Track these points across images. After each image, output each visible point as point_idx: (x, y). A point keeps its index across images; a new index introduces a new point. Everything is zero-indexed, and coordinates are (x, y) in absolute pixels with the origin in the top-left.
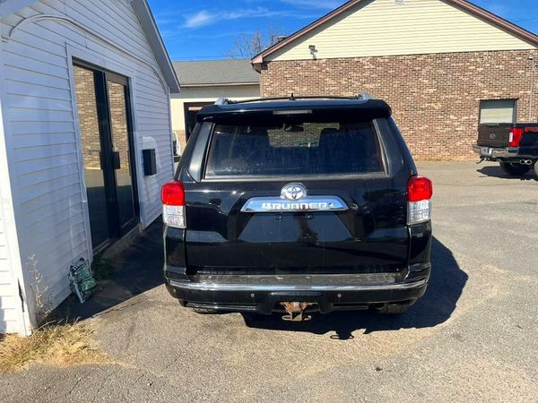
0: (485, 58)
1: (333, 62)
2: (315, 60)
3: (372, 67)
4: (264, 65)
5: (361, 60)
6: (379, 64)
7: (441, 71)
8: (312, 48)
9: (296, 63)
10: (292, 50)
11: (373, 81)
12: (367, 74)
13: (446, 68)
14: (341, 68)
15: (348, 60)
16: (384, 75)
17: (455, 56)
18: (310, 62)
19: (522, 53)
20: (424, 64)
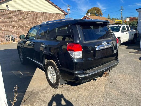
0: (54, 15)
1: (14, 11)
2: (9, 10)
3: (27, 14)
5: (23, 11)
6: (29, 14)
7: (45, 17)
8: (7, 6)
9: (2, 10)
11: (28, 18)
12: (26, 16)
13: (46, 16)
14: (17, 13)
15: (19, 11)
16: (31, 17)
17: (48, 13)
18: (6, 10)
19: (61, 14)
20: (41, 15)
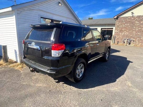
1: (139, 17)
2: (133, 16)
4: (117, 18)
8: (132, 13)
9: (127, 17)
10: (126, 14)
14: (141, 18)
